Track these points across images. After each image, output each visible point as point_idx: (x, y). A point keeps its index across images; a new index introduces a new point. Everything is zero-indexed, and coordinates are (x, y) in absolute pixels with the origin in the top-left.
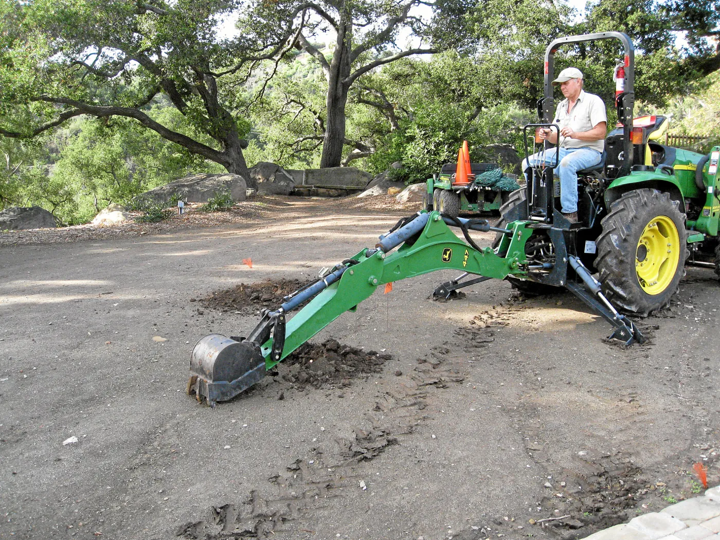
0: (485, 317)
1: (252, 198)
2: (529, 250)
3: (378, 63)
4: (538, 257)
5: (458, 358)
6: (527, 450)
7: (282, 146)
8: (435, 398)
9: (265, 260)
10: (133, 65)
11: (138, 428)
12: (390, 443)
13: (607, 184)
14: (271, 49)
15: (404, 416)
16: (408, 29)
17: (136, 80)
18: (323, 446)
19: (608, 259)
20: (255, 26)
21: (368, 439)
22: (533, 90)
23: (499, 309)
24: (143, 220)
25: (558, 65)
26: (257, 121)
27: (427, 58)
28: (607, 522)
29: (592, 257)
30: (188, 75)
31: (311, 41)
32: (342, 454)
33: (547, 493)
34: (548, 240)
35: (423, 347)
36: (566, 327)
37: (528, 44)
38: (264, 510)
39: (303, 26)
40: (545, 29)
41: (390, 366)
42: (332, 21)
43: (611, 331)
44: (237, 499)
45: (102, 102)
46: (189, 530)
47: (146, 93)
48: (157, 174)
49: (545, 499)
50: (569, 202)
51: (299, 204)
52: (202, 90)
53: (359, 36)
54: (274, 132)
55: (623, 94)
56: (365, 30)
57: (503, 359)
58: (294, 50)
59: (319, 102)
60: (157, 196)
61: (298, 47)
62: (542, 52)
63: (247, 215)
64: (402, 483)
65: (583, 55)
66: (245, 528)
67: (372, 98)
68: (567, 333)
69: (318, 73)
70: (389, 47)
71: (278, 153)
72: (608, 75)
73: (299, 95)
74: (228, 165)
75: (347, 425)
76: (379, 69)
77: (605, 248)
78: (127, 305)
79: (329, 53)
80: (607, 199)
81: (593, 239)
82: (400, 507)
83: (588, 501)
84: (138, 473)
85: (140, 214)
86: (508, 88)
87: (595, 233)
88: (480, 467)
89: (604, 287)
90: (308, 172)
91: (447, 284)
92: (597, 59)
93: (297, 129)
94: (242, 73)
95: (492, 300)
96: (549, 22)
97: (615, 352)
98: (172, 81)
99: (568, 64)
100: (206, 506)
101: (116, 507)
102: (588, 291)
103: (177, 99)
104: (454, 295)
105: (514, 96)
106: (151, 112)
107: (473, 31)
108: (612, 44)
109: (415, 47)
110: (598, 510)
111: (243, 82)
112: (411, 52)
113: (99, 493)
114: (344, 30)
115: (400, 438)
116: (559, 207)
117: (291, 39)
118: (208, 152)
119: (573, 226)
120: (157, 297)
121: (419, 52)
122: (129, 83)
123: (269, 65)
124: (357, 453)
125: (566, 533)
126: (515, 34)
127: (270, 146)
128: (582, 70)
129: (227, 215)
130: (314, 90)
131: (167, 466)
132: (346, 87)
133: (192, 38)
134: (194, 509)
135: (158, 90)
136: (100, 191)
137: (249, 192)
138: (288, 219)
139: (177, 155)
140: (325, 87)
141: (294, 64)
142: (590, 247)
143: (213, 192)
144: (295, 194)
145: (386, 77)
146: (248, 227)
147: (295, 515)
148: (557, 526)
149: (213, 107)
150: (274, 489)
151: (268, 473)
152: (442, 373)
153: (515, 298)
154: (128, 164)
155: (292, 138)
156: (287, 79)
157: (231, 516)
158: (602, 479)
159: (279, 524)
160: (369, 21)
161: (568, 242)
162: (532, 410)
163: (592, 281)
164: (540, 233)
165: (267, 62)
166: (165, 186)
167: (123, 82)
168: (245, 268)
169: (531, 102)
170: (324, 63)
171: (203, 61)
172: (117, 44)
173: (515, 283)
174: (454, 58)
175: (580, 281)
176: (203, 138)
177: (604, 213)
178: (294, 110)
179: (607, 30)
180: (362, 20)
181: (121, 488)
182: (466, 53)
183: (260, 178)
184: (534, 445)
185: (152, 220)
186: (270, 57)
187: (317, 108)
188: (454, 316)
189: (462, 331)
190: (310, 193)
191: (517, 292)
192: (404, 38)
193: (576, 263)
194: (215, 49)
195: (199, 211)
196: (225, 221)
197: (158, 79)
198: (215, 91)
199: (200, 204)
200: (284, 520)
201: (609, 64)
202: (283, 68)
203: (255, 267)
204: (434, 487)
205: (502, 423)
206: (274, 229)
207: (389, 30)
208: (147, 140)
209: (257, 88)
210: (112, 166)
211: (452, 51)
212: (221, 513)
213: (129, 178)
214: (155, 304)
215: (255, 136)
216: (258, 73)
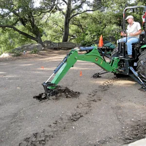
0: (107, 83)
1: (44, 50)
2: (119, 65)
3: (78, 14)
4: (121, 67)
5: (99, 93)
6: (118, 118)
7: (52, 36)
8: (93, 104)
9: (47, 67)
10: (12, 14)
11: (13, 112)
12: (81, 116)
13: (140, 47)
14: (49, 10)
15: (85, 109)
16: (86, 5)
17: (12, 18)
18: (63, 117)
19: (140, 67)
20: (45, 3)
21: (75, 115)
22: (120, 21)
23: (111, 80)
24: (14, 56)
25: (127, 15)
26: (45, 30)
27: (91, 12)
28: (140, 138)
29: (136, 67)
30: (26, 17)
31: (60, 8)
32: (68, 119)
33: (123, 130)
34: (124, 62)
35: (90, 91)
36: (129, 85)
37: (119, 9)
38: (47, 134)
39: (58, 3)
40: (123, 5)
41: (81, 96)
42: (65, 2)
43: (141, 87)
44: (40, 131)
45: (3, 24)
46: (27, 140)
47: (15, 21)
48: (18, 43)
49: (123, 132)
50: (130, 52)
51: (56, 52)
52: (30, 21)
53: (73, 6)
54: (50, 32)
55: (145, 23)
56: (74, 5)
57: (112, 94)
58: (55, 10)
59: (62, 24)
60: (18, 49)
61: (56, 9)
62: (123, 11)
63: (42, 55)
64: (85, 127)
65: (134, 12)
66: (42, 139)
67: (76, 23)
68: (129, 87)
69: (62, 16)
70: (81, 9)
71: (51, 38)
72: (141, 17)
73: (56, 22)
74: (37, 41)
75: (69, 111)
76: (78, 15)
77: (139, 64)
78: (10, 79)
79: (65, 11)
80: (140, 51)
81: (136, 62)
82: (84, 134)
83: (135, 133)
84: (13, 124)
85: (13, 54)
86: (113, 21)
87: (137, 60)
88: (105, 123)
89: (139, 75)
90: (59, 43)
91: (96, 74)
92: (137, 13)
93: (56, 31)
94: (41, 16)
95: (109, 78)
96: (125, 3)
97: (142, 92)
98: (22, 18)
99: (130, 14)
100: (32, 133)
101: (7, 133)
102: (135, 76)
103: (23, 23)
104: (98, 77)
105: (115, 23)
106: (16, 27)
107: (104, 5)
108: (142, 9)
109: (88, 9)
110: (137, 135)
111: (41, 18)
112: (87, 11)
113: (3, 129)
114: (69, 5)
115: (84, 115)
116: (127, 53)
117: (54, 7)
118: (32, 38)
119: (131, 59)
120: (18, 77)
121: (89, 11)
122: (10, 19)
123: (48, 14)
124: (72, 119)
125: (128, 141)
126: (115, 6)
127: (49, 36)
128: (133, 16)
129: (37, 55)
130: (61, 21)
131: (21, 122)
132: (69, 20)
133: (27, 6)
134: (28, 134)
135: (18, 21)
136: (2, 48)
137: (43, 48)
138: (54, 56)
139: (23, 38)
140: (64, 20)
141: (55, 14)
142: (135, 64)
143: (33, 48)
144: (56, 49)
145: (80, 18)
146: (42, 58)
147: (55, 136)
148: (126, 139)
149: (33, 25)
150: (50, 129)
151: (48, 124)
152: (95, 98)
153: (115, 78)
154: (10, 41)
155: (55, 34)
156: (53, 18)
157: (38, 136)
158: (138, 127)
159: (51, 138)
160: (76, 2)
161: (129, 63)
162: (119, 108)
163: (136, 73)
164: (122, 61)
165: (48, 13)
166: (20, 47)
167: (9, 18)
168: (42, 69)
169: (119, 24)
170: (63, 13)
171: (31, 13)
172: (7, 8)
173: (115, 74)
174: (99, 12)
175: (133, 73)
176: (31, 34)
177: (139, 55)
178: (55, 26)
179: (140, 5)
180: (74, 2)
181: (8, 128)
182: (102, 11)
183: (46, 45)
184: (120, 117)
185: (16, 56)
186: (49, 12)
187: (62, 26)
188: (98, 82)
189: (100, 86)
190: (59, 49)
191: (115, 76)
192: (85, 7)
193: (132, 68)
194: (34, 10)
195: (29, 53)
196: (36, 56)
197: (18, 18)
198: (34, 21)
199: (30, 52)
200: (52, 137)
201: (141, 14)
202: (52, 15)
203: (45, 69)
204: (93, 128)
205: (111, 111)
206: (50, 58)
207: (81, 5)
208: (15, 34)
209: (45, 20)
210: (6, 41)
211: (98, 11)
212: (35, 135)
213: (10, 44)
214: (18, 79)
215: (45, 33)
216: (45, 16)
